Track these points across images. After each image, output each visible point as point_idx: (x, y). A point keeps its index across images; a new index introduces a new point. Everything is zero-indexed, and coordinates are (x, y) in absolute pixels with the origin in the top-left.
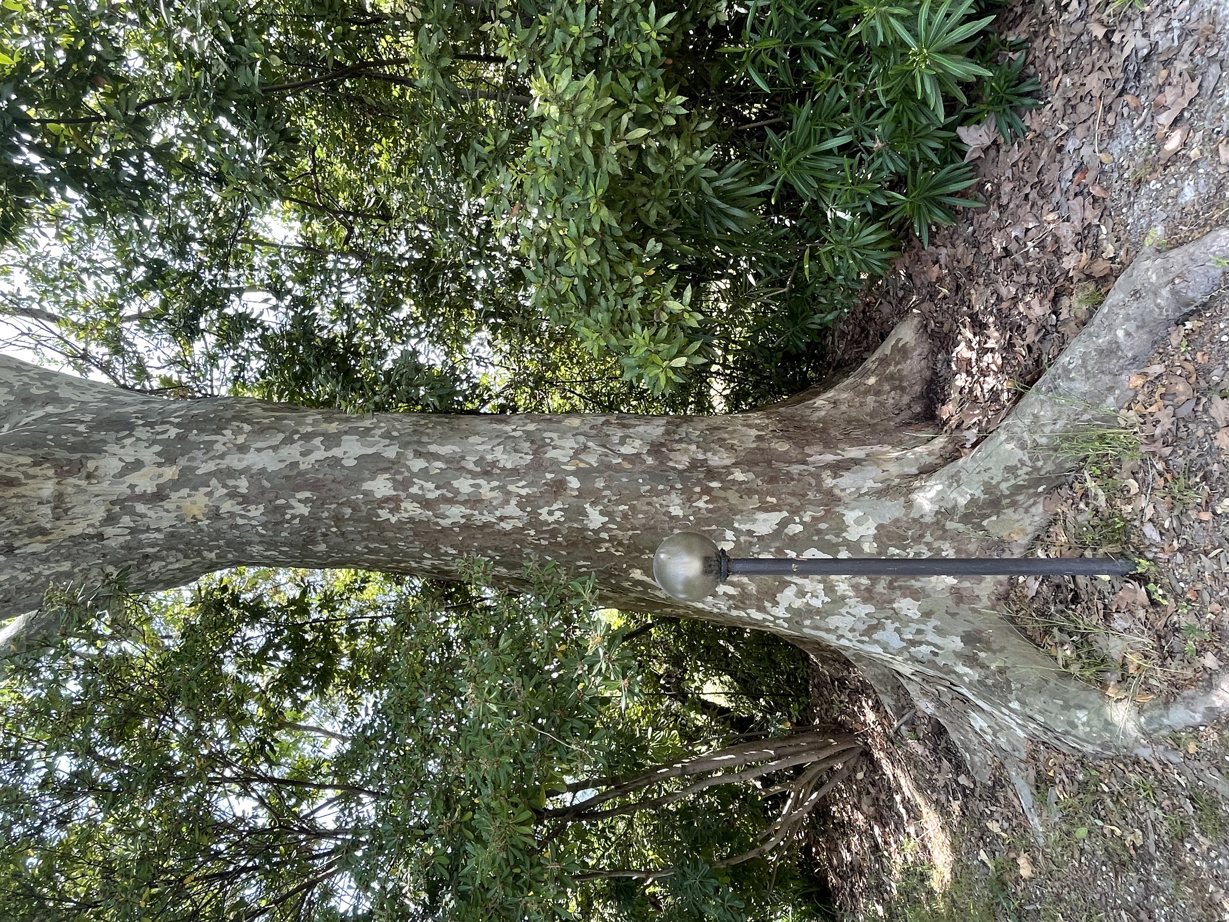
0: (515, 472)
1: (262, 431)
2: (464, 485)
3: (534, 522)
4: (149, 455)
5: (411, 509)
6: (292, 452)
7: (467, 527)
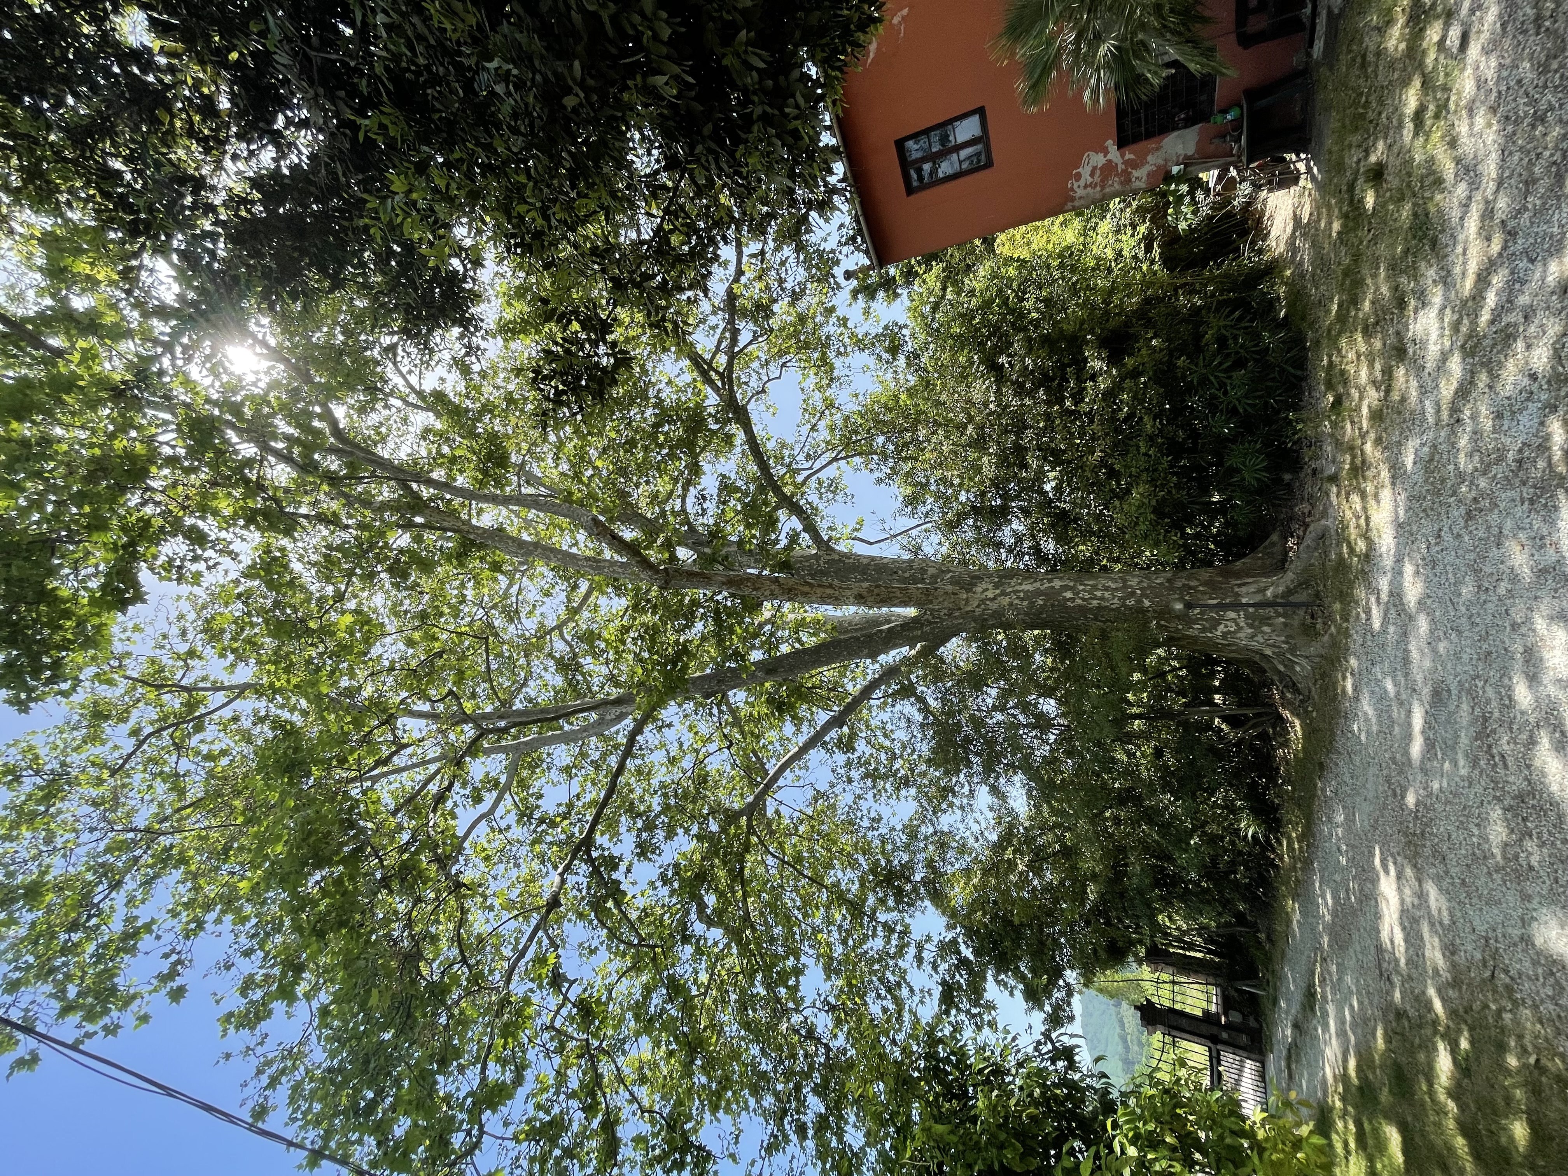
0: (1116, 589)
1: (1025, 579)
2: (1099, 594)
3: (1124, 605)
4: (990, 586)
5: (1079, 602)
6: (1038, 585)
7: (1099, 607)
